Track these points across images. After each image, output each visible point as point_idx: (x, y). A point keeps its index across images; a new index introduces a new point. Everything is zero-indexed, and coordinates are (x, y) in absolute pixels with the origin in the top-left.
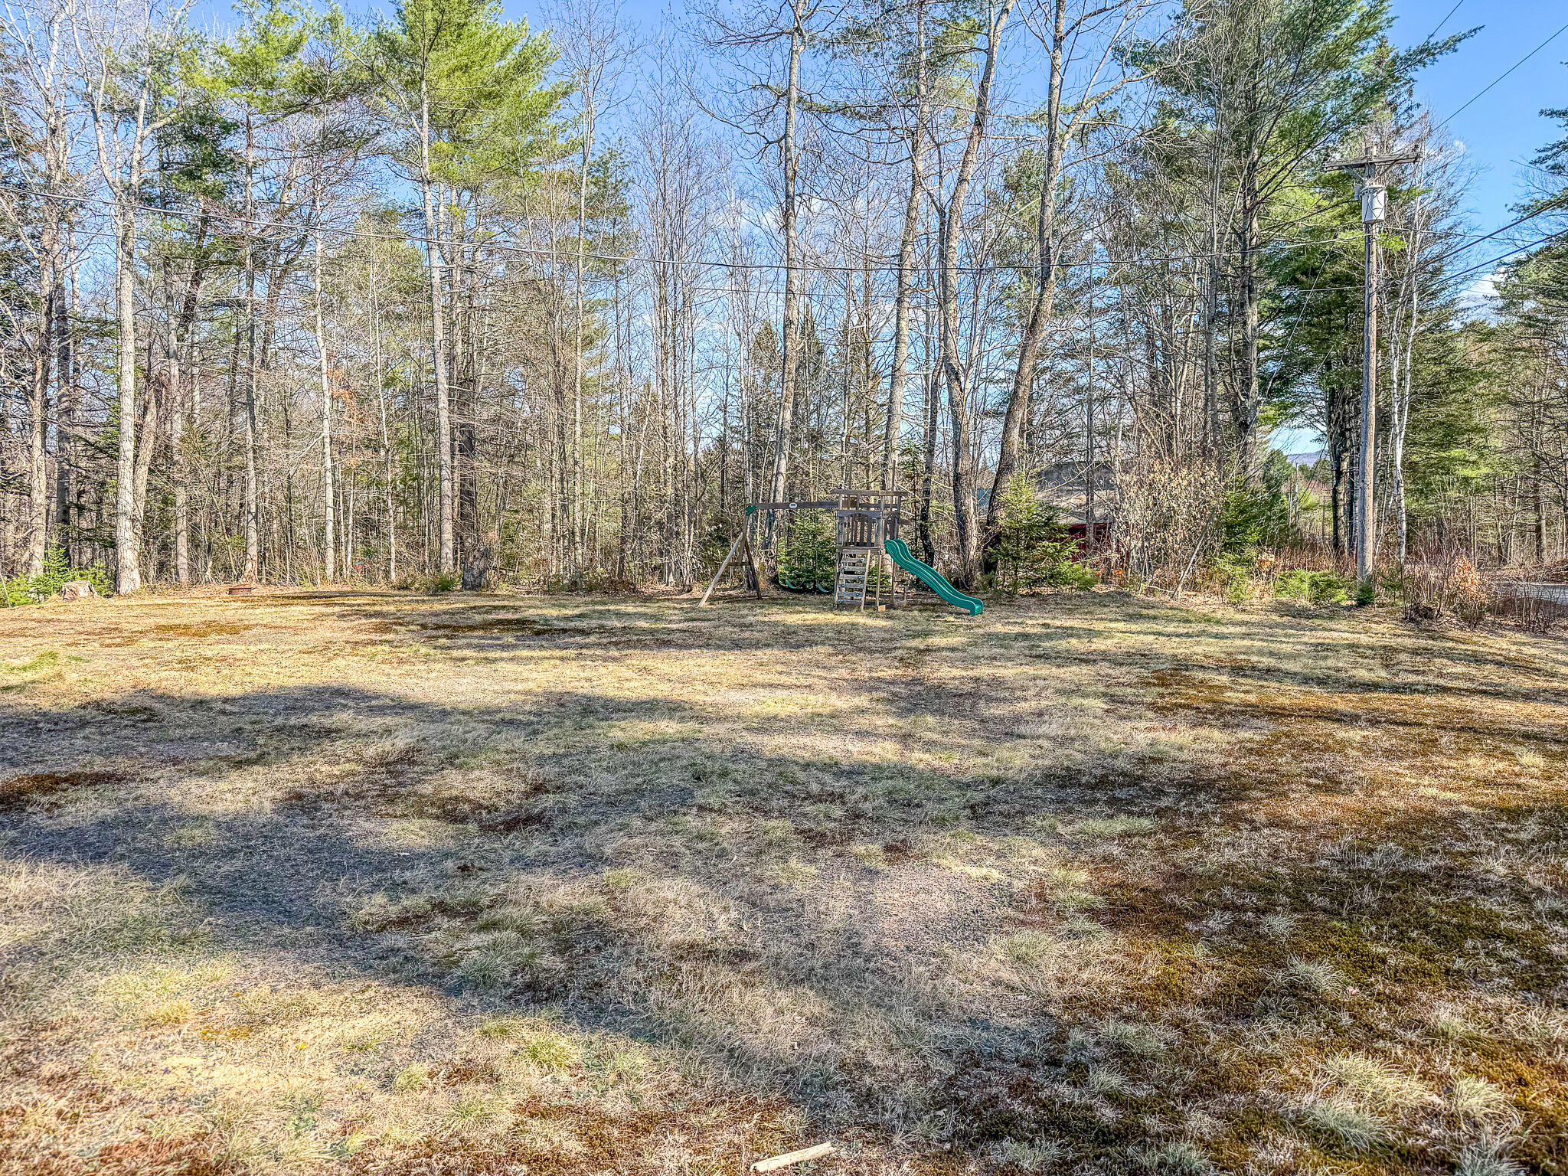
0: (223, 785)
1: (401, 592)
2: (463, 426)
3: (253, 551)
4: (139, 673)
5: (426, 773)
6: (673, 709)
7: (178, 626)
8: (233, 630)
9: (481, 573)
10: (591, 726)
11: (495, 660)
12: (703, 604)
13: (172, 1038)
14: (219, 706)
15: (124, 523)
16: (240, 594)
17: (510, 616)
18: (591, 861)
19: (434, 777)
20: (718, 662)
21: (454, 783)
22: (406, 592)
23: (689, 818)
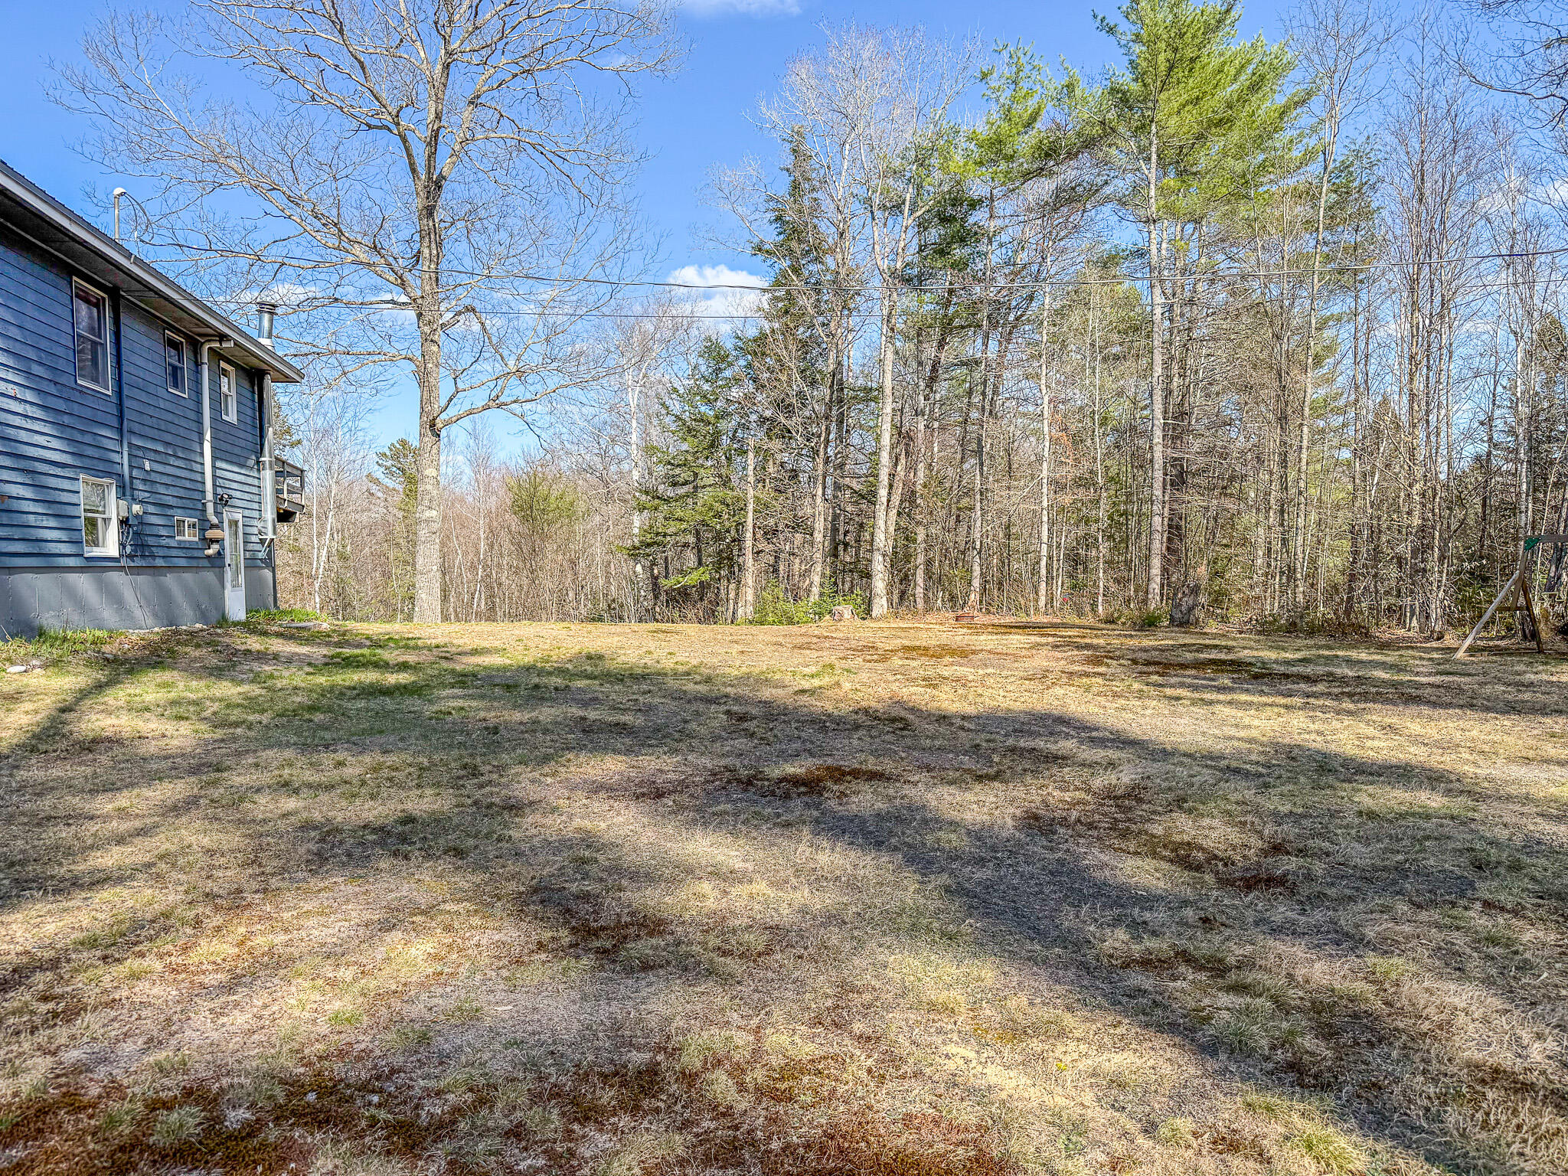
0: (969, 796)
1: (1108, 626)
2: (1176, 459)
3: (976, 583)
4: (894, 687)
5: (1154, 812)
6: (1434, 779)
7: (919, 648)
8: (963, 653)
9: (1191, 609)
10: (1331, 787)
11: (1211, 703)
12: (1460, 654)
13: (949, 1027)
14: (958, 722)
15: (878, 558)
16: (964, 622)
17: (1223, 656)
18: (1350, 941)
19: (1163, 818)
20: (1488, 727)
21: (1184, 827)
22: (1113, 626)
23: (1472, 913)
